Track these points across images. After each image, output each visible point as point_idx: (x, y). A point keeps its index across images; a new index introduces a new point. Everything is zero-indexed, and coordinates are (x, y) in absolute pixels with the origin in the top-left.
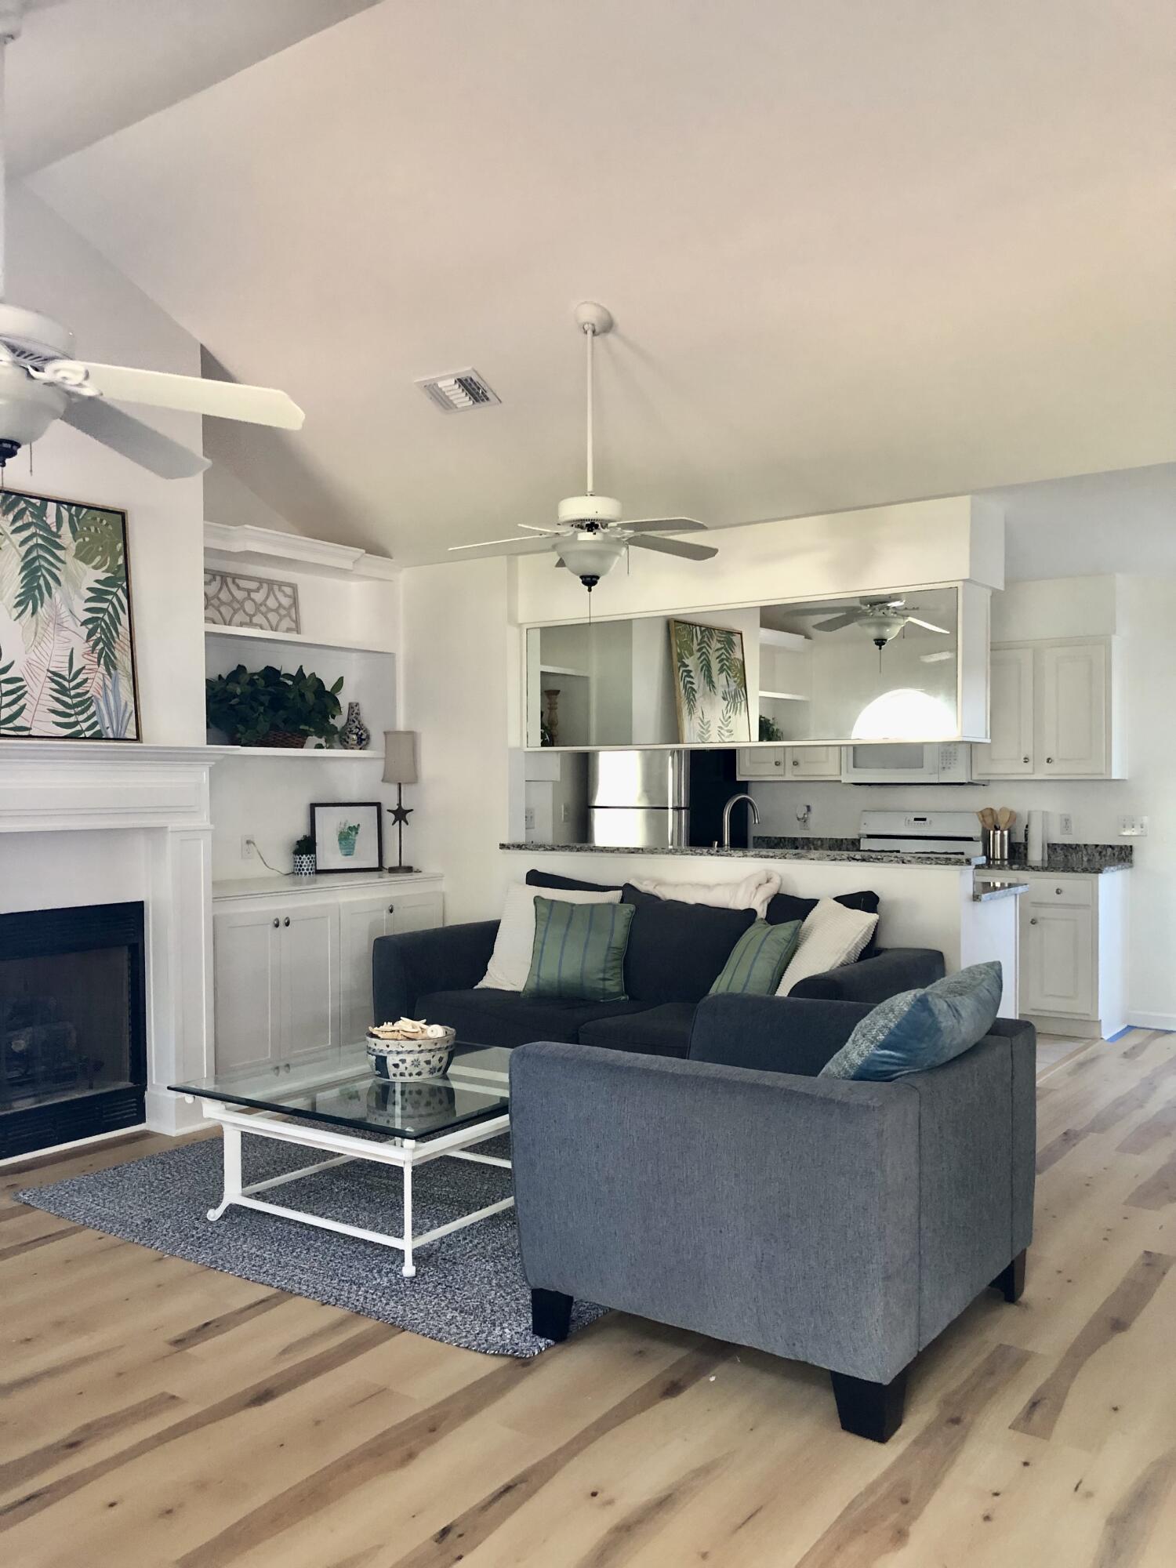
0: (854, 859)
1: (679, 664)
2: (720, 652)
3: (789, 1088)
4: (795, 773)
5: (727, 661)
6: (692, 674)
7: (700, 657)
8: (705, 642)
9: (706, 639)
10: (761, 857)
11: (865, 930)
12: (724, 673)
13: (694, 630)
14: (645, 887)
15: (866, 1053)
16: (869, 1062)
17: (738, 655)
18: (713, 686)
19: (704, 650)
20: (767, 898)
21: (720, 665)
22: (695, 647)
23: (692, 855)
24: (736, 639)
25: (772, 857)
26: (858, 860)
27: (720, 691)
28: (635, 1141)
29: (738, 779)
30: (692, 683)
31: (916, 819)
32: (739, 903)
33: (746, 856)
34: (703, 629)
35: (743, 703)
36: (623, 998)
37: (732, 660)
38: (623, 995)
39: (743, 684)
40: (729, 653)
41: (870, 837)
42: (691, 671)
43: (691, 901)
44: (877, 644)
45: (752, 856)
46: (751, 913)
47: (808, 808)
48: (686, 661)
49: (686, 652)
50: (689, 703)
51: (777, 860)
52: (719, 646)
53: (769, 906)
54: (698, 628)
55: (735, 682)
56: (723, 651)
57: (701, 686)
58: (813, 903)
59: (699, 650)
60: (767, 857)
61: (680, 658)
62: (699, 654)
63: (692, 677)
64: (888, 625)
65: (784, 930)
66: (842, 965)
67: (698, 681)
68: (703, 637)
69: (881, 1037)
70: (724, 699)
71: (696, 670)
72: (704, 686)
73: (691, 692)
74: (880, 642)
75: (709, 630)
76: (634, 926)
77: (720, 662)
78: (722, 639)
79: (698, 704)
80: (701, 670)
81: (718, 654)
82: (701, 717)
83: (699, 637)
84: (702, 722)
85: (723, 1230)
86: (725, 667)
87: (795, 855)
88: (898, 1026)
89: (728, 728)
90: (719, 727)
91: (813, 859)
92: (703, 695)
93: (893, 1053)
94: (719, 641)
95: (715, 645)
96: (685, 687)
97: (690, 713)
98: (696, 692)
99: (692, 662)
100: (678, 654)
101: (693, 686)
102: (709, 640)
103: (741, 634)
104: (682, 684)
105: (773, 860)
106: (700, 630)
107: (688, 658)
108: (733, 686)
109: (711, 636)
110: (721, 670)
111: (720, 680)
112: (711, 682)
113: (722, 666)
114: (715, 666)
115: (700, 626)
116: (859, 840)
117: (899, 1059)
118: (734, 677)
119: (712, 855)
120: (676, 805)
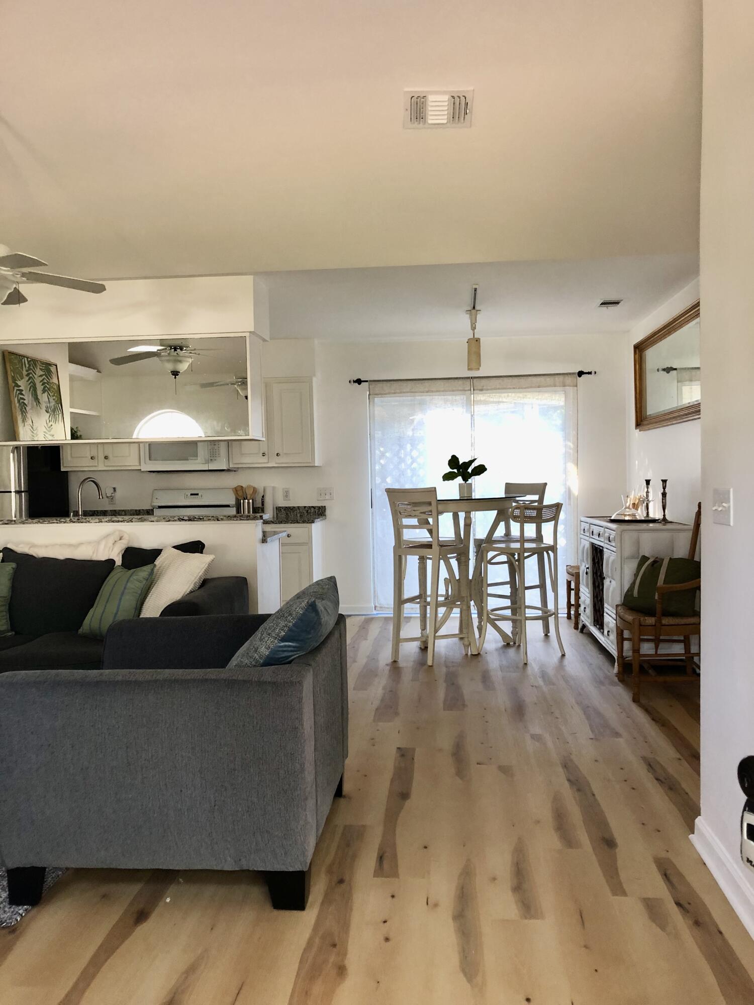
0: (183, 520)
1: (13, 384)
2: (43, 378)
3: (230, 678)
4: (106, 465)
5: (48, 385)
6: (23, 392)
7: (27, 381)
8: (32, 369)
9: (32, 367)
10: (113, 522)
12: (46, 393)
13: (23, 360)
14: (20, 549)
15: (272, 646)
16: (274, 652)
17: (55, 380)
18: (39, 402)
19: (31, 375)
20: (122, 551)
21: (43, 387)
22: (25, 373)
23: (57, 523)
24: (53, 369)
25: (121, 521)
26: (186, 520)
27: (44, 406)
28: (106, 737)
29: (62, 470)
30: (25, 400)
31: (191, 494)
32: (101, 555)
33: (101, 522)
34: (29, 359)
35: (60, 415)
36: (10, 634)
37: (51, 383)
38: (9, 632)
39: (59, 402)
40: (49, 379)
41: (160, 507)
42: (22, 390)
43: (61, 557)
44: (173, 375)
45: (106, 522)
46: (111, 562)
47: (114, 489)
48: (19, 383)
49: (18, 376)
50: (22, 414)
51: (126, 523)
52: (42, 373)
53: (123, 556)
54: (26, 358)
55: (54, 399)
56: (44, 376)
57: (30, 402)
58: (157, 552)
59: (28, 375)
60: (118, 521)
61: (14, 380)
62: (28, 378)
63: (23, 395)
64: (180, 361)
65: (143, 572)
66: (191, 592)
67: (28, 398)
68: (30, 365)
69: (283, 633)
70: (47, 412)
71: (26, 390)
72: (32, 401)
73: (23, 407)
74: (175, 373)
75: (34, 362)
76: (16, 580)
77: (42, 385)
78: (44, 368)
79: (28, 415)
80: (30, 390)
81: (41, 379)
82: (32, 425)
83: (27, 366)
84: (32, 428)
85: (183, 790)
86: (46, 388)
87: (140, 519)
88: (294, 625)
89: (51, 433)
90: (44, 432)
91: (153, 522)
92: (32, 407)
93: (290, 644)
94: (41, 369)
95: (39, 372)
96: (19, 401)
97: (23, 421)
98: (26, 405)
99: (23, 383)
100: (13, 377)
101: (25, 401)
102: (34, 368)
103: (56, 366)
104: (16, 399)
105: (122, 523)
106: (27, 360)
107: (20, 380)
108: (53, 403)
109: (35, 365)
110: (44, 391)
111: (44, 398)
112: (37, 399)
113: (44, 387)
114: (40, 388)
115: (27, 358)
116: (152, 510)
117: (294, 647)
118: (53, 396)
119: (74, 522)
120: (18, 489)
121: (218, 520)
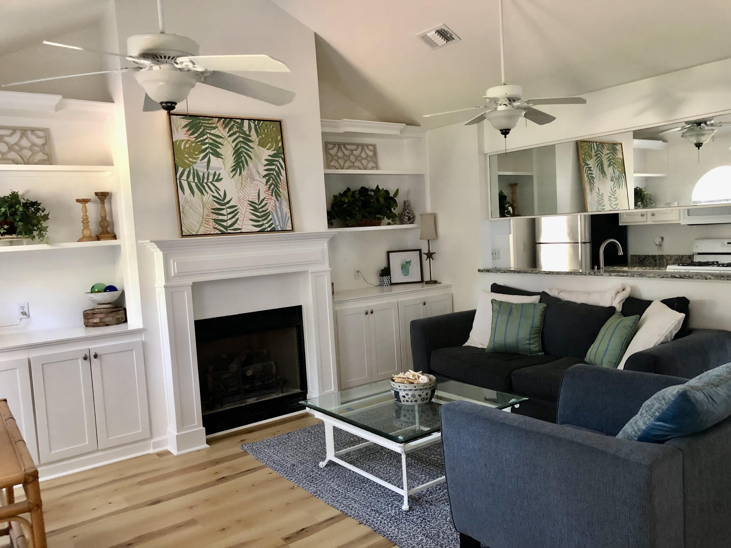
0: (675, 277)
1: (584, 164)
2: (609, 155)
4: (653, 220)
5: (613, 160)
6: (592, 169)
7: (596, 160)
8: (599, 150)
9: (600, 149)
10: (619, 276)
11: (676, 323)
12: (612, 166)
13: (592, 145)
14: (553, 293)
15: (648, 423)
16: (651, 428)
17: (620, 156)
18: (605, 174)
19: (599, 155)
20: (622, 300)
21: (609, 162)
22: (593, 154)
24: (618, 147)
25: (626, 276)
26: (677, 278)
27: (609, 176)
29: (620, 224)
30: (593, 174)
31: (728, 243)
32: (605, 302)
33: (611, 275)
34: (598, 143)
35: (624, 182)
36: (541, 354)
37: (616, 159)
38: (541, 352)
39: (623, 171)
40: (614, 156)
41: (699, 254)
42: (591, 167)
43: (579, 302)
44: (696, 146)
45: (614, 276)
46: (611, 310)
47: (662, 238)
48: (588, 162)
49: (588, 157)
50: (590, 185)
51: (629, 278)
52: (608, 152)
53: (623, 304)
54: (595, 143)
55: (618, 171)
56: (611, 154)
57: (598, 175)
58: (648, 303)
59: (596, 156)
60: (623, 276)
61: (584, 160)
62: (596, 158)
63: (592, 171)
64: (703, 135)
65: (629, 321)
66: (662, 343)
67: (596, 172)
68: (598, 148)
69: (657, 414)
70: (612, 180)
71: (594, 168)
72: (599, 174)
73: (591, 179)
74: (699, 145)
75: (601, 144)
77: (608, 161)
78: (610, 148)
79: (596, 185)
80: (597, 166)
81: (607, 156)
82: (598, 191)
83: (596, 148)
84: (599, 194)
86: (612, 163)
88: (667, 409)
89: (615, 196)
90: (609, 196)
92: (599, 179)
93: (665, 424)
94: (608, 149)
95: (606, 151)
96: (587, 176)
97: (591, 191)
98: (594, 178)
99: (592, 163)
100: (583, 159)
101: (593, 175)
102: (602, 150)
103: (621, 144)
104: (586, 175)
105: (626, 278)
106: (596, 144)
107: (589, 160)
108: (617, 173)
109: (603, 146)
110: (610, 165)
111: (609, 171)
112: (603, 172)
113: (610, 163)
114: (606, 163)
115: (596, 143)
116: (693, 256)
117: (670, 428)
118: (617, 168)
120: (583, 241)
121: (706, 279)
